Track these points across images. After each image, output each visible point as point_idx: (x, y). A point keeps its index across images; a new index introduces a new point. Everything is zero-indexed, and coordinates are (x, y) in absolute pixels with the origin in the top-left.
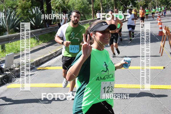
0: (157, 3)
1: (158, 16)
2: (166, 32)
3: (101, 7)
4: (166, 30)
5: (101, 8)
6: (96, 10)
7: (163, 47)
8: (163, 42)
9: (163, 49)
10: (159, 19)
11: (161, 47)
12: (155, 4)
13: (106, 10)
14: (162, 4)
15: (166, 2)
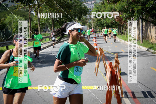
0: (93, 25)
1: (94, 38)
2: (101, 53)
3: (39, 26)
4: (100, 51)
5: (39, 28)
6: (34, 29)
7: (98, 67)
8: (98, 62)
9: (98, 69)
10: (95, 40)
11: (96, 67)
12: (92, 26)
13: (44, 29)
14: (98, 26)
15: (102, 24)
